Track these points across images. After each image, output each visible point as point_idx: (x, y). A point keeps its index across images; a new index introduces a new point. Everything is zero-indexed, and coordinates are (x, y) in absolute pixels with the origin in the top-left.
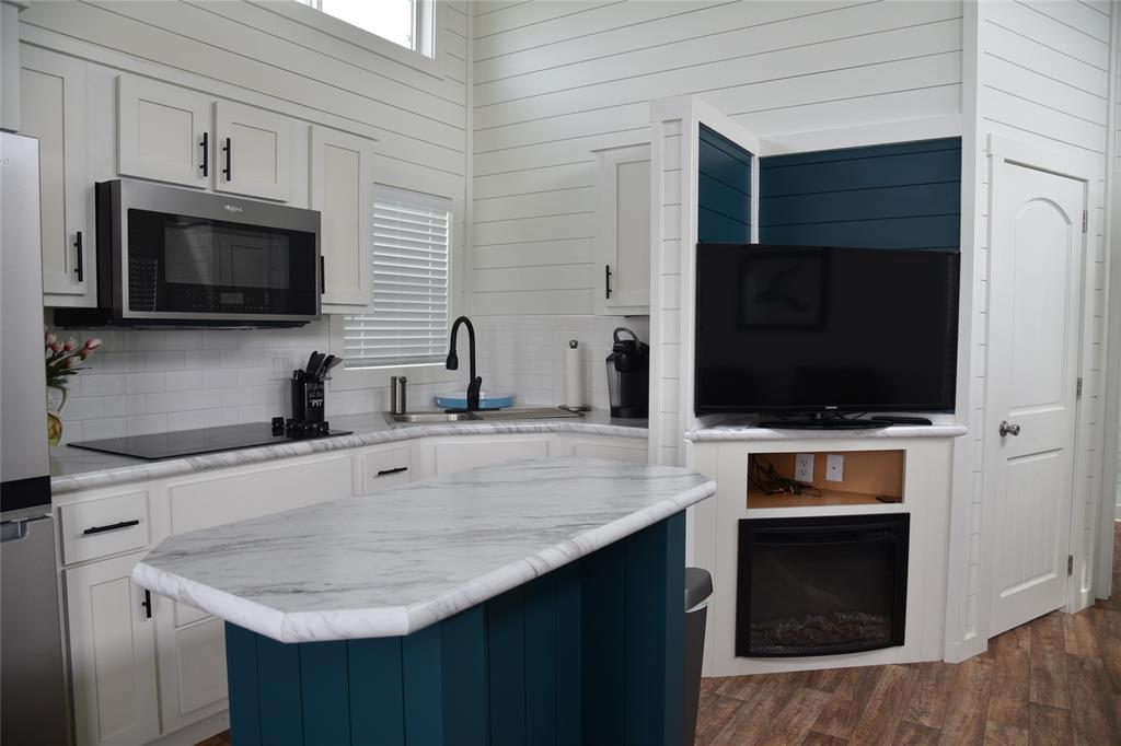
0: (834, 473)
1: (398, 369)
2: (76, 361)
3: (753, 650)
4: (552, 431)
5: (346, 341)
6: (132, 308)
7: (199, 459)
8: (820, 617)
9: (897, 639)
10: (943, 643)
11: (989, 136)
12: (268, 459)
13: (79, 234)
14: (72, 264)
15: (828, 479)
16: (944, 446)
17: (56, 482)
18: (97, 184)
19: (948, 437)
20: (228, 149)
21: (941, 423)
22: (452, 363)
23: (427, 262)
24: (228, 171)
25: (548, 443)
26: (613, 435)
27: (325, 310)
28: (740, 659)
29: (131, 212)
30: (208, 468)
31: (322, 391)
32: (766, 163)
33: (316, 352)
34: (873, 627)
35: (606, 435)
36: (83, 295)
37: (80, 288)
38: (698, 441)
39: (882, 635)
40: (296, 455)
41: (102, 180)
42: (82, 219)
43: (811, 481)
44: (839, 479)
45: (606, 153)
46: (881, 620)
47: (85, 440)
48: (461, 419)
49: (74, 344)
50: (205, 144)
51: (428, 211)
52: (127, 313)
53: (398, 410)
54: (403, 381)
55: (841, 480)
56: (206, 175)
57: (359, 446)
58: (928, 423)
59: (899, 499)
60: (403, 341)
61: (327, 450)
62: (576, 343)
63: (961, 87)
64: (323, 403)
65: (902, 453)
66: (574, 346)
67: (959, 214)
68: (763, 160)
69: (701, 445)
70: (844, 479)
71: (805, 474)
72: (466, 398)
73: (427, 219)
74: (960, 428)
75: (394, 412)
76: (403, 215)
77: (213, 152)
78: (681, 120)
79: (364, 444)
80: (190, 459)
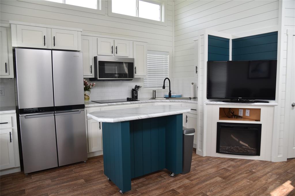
0: (248, 114)
1: (154, 89)
2: (91, 87)
3: (220, 151)
4: (182, 102)
5: (144, 83)
6: (99, 78)
7: (109, 104)
8: (238, 147)
9: (258, 154)
10: (271, 157)
11: (287, 30)
12: (122, 104)
13: (91, 66)
14: (90, 71)
15: (246, 115)
16: (272, 108)
17: (86, 106)
18: (94, 57)
19: (273, 106)
20: (116, 48)
21: (272, 102)
22: (164, 87)
23: (163, 66)
24: (117, 52)
25: (181, 104)
26: (193, 103)
27: (135, 77)
28: (217, 153)
29: (99, 61)
30: (111, 105)
31: (137, 93)
32: (234, 41)
33: (136, 85)
34: (252, 151)
35: (192, 103)
36: (92, 76)
37: (91, 75)
38: (207, 104)
39: (254, 152)
40: (127, 104)
41: (95, 56)
42: (92, 63)
43: (242, 116)
44: (248, 115)
45: (196, 41)
46: (255, 149)
47: (94, 100)
48: (166, 99)
49: (91, 84)
50: (112, 48)
51: (163, 55)
52: (98, 79)
53: (154, 97)
54: (155, 91)
55: (249, 116)
56: (112, 53)
57: (140, 103)
58: (268, 102)
59: (259, 121)
60: (157, 83)
61: (134, 103)
62: (193, 83)
63: (278, 18)
64: (137, 95)
65: (260, 109)
66: (193, 84)
67: (277, 51)
68: (233, 40)
69: (208, 105)
70: (250, 115)
71: (241, 114)
72: (168, 95)
73: (163, 57)
74: (276, 104)
75: (153, 98)
76: (157, 56)
77: (114, 50)
78: (203, 35)
79: (142, 103)
80: (108, 103)
